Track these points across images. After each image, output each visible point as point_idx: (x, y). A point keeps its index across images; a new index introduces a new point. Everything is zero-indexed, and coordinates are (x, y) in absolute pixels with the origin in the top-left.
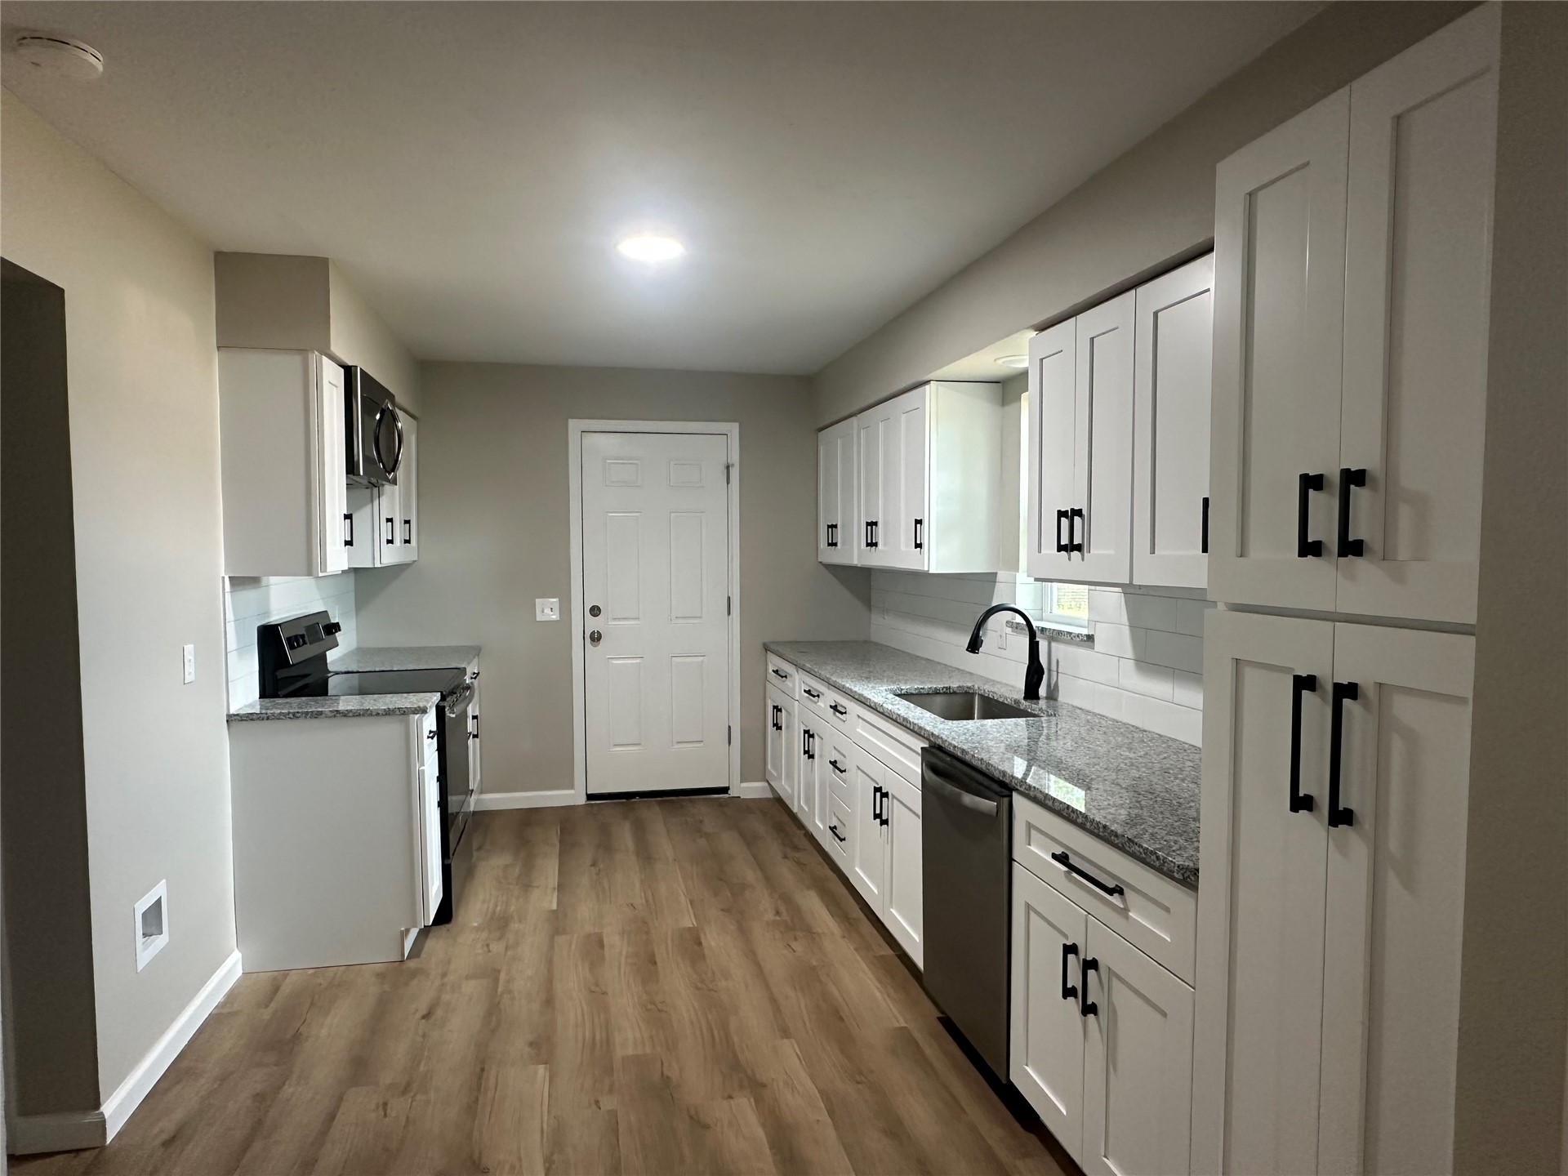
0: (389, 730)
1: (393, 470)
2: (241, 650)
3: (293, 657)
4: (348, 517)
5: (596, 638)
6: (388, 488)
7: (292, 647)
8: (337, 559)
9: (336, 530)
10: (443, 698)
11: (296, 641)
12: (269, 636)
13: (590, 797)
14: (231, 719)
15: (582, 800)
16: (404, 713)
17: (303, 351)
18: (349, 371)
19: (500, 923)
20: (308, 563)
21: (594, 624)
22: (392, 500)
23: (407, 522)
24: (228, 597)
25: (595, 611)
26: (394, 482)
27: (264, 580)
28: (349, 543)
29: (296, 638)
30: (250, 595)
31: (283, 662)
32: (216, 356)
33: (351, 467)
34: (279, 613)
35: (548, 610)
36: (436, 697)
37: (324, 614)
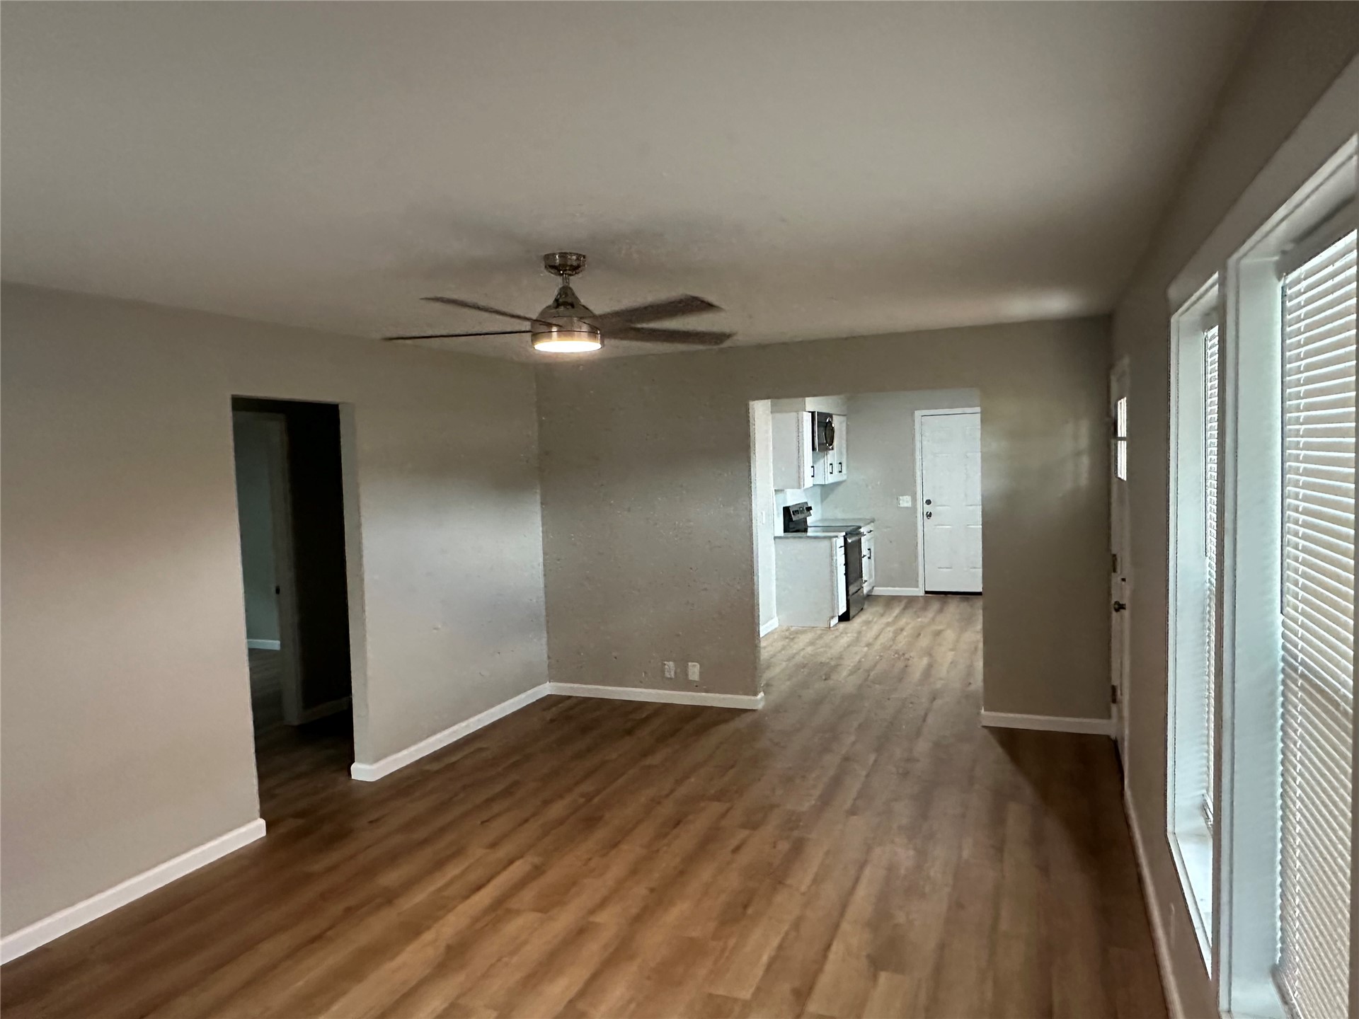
0: (826, 543)
1: (831, 444)
2: (778, 514)
3: (794, 518)
4: (813, 467)
5: (929, 515)
6: (831, 452)
7: (794, 514)
8: (809, 482)
9: (808, 471)
10: (846, 534)
11: (796, 512)
12: (786, 510)
13: (927, 592)
14: (775, 538)
15: (922, 593)
16: (830, 538)
17: (797, 412)
18: (813, 413)
19: (868, 623)
20: (799, 484)
21: (928, 508)
22: (832, 456)
23: (840, 463)
24: (774, 497)
25: (929, 502)
26: (833, 449)
27: (786, 490)
28: (813, 476)
29: (796, 511)
30: (780, 495)
31: (791, 519)
32: (770, 417)
33: (814, 449)
34: (790, 503)
35: (905, 502)
36: (844, 534)
37: (806, 503)
